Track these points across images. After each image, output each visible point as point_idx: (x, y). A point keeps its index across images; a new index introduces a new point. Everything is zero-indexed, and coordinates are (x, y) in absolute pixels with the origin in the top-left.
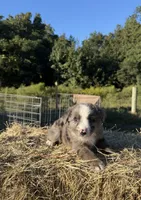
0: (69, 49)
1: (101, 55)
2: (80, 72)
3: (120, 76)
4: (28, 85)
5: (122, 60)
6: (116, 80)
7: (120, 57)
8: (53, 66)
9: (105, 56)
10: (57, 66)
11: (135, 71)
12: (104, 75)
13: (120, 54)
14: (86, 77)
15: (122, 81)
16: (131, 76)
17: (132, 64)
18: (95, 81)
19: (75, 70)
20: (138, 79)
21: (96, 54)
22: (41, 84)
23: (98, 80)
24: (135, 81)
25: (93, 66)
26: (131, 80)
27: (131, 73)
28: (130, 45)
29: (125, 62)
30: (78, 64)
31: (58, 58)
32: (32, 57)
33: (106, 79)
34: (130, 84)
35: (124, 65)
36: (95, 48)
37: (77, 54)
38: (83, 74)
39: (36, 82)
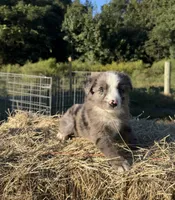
0: (85, 16)
1: (125, 22)
2: (99, 45)
3: (149, 48)
5: (152, 28)
6: (145, 53)
7: (149, 24)
8: (65, 38)
9: (129, 24)
10: (70, 37)
11: (167, 41)
12: (128, 47)
13: (148, 21)
14: (107, 51)
15: (152, 54)
16: (163, 48)
17: (163, 33)
18: (118, 54)
19: (93, 41)
20: (171, 51)
22: (51, 60)
23: (122, 54)
24: (168, 54)
25: (114, 36)
26: (163, 53)
27: (163, 44)
29: (155, 30)
30: (96, 35)
31: (72, 28)
32: (39, 27)
33: (132, 52)
34: (162, 58)
35: (154, 34)
36: (118, 14)
37: (95, 22)
38: (103, 47)
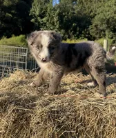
0: (48, 5)
1: (76, 12)
2: (57, 26)
3: (92, 30)
4: (9, 37)
5: (94, 17)
6: (89, 34)
7: (92, 14)
8: (33, 20)
9: (79, 12)
10: (36, 21)
11: (104, 26)
12: (78, 29)
13: (91, 12)
14: (63, 31)
15: (93, 35)
16: (101, 31)
17: (102, 20)
18: (71, 34)
19: (53, 24)
20: (107, 33)
21: (71, 11)
23: (73, 34)
24: (105, 35)
25: (69, 21)
26: (101, 34)
27: (101, 28)
28: (100, 4)
29: (96, 18)
30: (55, 19)
31: (37, 13)
32: (13, 11)
33: (80, 33)
34: (100, 38)
35: (96, 21)
36: (71, 5)
37: (55, 10)
38: (60, 29)
39: (17, 35)
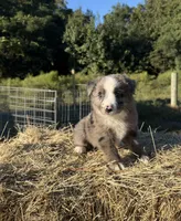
0: (87, 26)
1: (129, 33)
2: (102, 56)
3: (154, 59)
5: (156, 39)
6: (149, 64)
7: (153, 34)
8: (67, 49)
9: (134, 34)
10: (72, 49)
11: (173, 51)
12: (133, 58)
13: (152, 31)
14: (110, 63)
15: (157, 65)
16: (169, 59)
17: (169, 43)
18: (122, 66)
19: (96, 53)
20: (177, 62)
21: (122, 32)
22: (52, 73)
23: (126, 66)
24: (174, 65)
25: (118, 47)
26: (168, 64)
27: (168, 55)
28: (165, 19)
29: (159, 40)
30: (99, 46)
31: (73, 39)
33: (137, 64)
34: (167, 69)
35: (159, 45)
36: (121, 24)
37: (98, 32)
38: (106, 59)
